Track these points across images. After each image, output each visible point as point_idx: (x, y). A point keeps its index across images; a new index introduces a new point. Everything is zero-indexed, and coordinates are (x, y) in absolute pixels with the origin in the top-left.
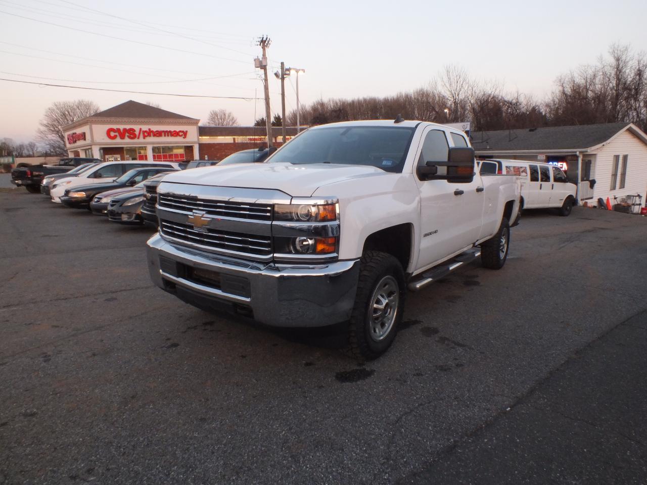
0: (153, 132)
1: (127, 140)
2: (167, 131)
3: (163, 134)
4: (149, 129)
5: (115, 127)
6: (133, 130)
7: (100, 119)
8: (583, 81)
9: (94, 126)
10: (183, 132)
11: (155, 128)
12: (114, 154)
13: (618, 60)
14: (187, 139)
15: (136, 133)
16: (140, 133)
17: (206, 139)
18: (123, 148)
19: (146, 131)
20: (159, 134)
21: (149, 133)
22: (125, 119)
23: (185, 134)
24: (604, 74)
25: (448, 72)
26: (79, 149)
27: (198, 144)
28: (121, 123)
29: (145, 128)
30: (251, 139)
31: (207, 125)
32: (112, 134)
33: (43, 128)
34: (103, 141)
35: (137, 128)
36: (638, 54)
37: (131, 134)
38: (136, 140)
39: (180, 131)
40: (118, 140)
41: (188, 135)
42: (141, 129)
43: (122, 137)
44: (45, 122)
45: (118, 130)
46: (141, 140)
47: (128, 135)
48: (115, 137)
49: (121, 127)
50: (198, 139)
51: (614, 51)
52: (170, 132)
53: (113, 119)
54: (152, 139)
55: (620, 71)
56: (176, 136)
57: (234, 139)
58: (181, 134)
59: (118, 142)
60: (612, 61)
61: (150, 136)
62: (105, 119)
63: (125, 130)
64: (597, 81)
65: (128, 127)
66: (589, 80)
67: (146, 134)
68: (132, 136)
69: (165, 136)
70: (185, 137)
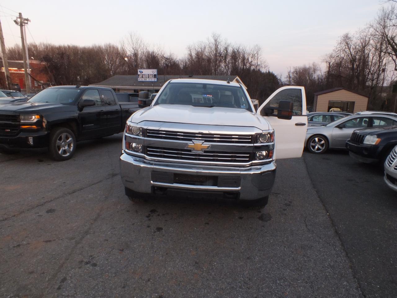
8: (200, 50)
13: (216, 41)
24: (210, 47)
25: (131, 36)
36: (225, 40)
51: (214, 36)
55: (217, 47)
60: (213, 41)
64: (207, 50)
66: (203, 49)
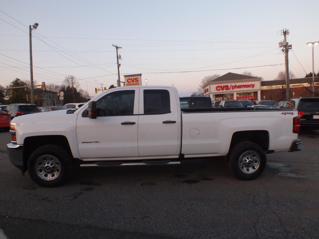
0: (237, 86)
1: (225, 91)
2: (244, 85)
3: (242, 87)
4: (235, 85)
5: (220, 85)
6: (228, 86)
7: (213, 82)
9: (211, 86)
10: (252, 85)
11: (238, 84)
12: (220, 97)
14: (254, 89)
15: (229, 87)
16: (231, 87)
17: (265, 88)
18: (223, 94)
19: (234, 86)
20: (240, 87)
21: (235, 87)
22: (225, 81)
23: (253, 86)
26: (207, 96)
27: (260, 91)
28: (223, 83)
29: (233, 84)
30: (293, 86)
31: (277, 79)
32: (218, 88)
33: (200, 88)
34: (215, 92)
35: (229, 85)
37: (227, 88)
38: (229, 91)
39: (251, 85)
40: (221, 91)
41: (255, 86)
42: (231, 85)
43: (223, 89)
44: (201, 85)
45: (221, 86)
46: (231, 90)
47: (225, 88)
48: (219, 90)
49: (222, 85)
50: (261, 88)
52: (246, 85)
53: (219, 82)
54: (236, 89)
56: (249, 87)
57: (283, 86)
58: (251, 86)
59: (221, 92)
61: (235, 88)
62: (216, 82)
63: (224, 86)
65: (225, 85)
67: (233, 87)
68: (227, 89)
69: (243, 87)
70: (253, 88)
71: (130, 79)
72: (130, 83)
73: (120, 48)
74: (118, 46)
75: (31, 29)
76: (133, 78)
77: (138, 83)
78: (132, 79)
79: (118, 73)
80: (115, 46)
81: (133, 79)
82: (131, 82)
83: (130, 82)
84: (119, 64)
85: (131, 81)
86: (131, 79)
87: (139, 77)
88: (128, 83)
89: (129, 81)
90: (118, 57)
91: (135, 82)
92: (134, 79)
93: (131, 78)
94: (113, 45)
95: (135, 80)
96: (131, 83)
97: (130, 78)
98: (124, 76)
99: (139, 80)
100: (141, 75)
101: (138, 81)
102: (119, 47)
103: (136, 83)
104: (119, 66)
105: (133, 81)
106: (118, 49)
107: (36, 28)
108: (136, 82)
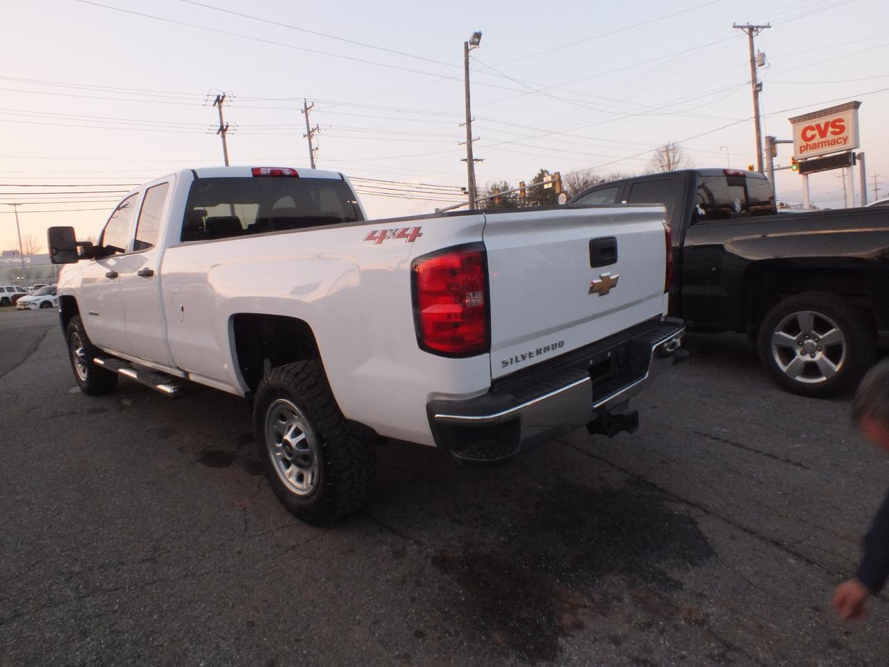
71: (811, 128)
72: (811, 143)
73: (763, 27)
74: (754, 25)
75: (467, 50)
76: (822, 121)
77: (840, 136)
78: (818, 126)
79: (753, 114)
80: (742, 27)
81: (823, 127)
82: (818, 136)
83: (813, 137)
84: (758, 82)
85: (816, 132)
86: (816, 125)
87: (847, 116)
88: (804, 143)
89: (809, 134)
90: (756, 61)
91: (830, 137)
92: (827, 125)
93: (817, 123)
94: (734, 27)
95: (830, 129)
96: (818, 139)
97: (813, 123)
98: (790, 119)
99: (848, 124)
100: (856, 105)
101: (842, 129)
102: (758, 27)
103: (836, 137)
104: (758, 87)
105: (823, 134)
106: (754, 34)
107: (477, 44)
108: (834, 133)
